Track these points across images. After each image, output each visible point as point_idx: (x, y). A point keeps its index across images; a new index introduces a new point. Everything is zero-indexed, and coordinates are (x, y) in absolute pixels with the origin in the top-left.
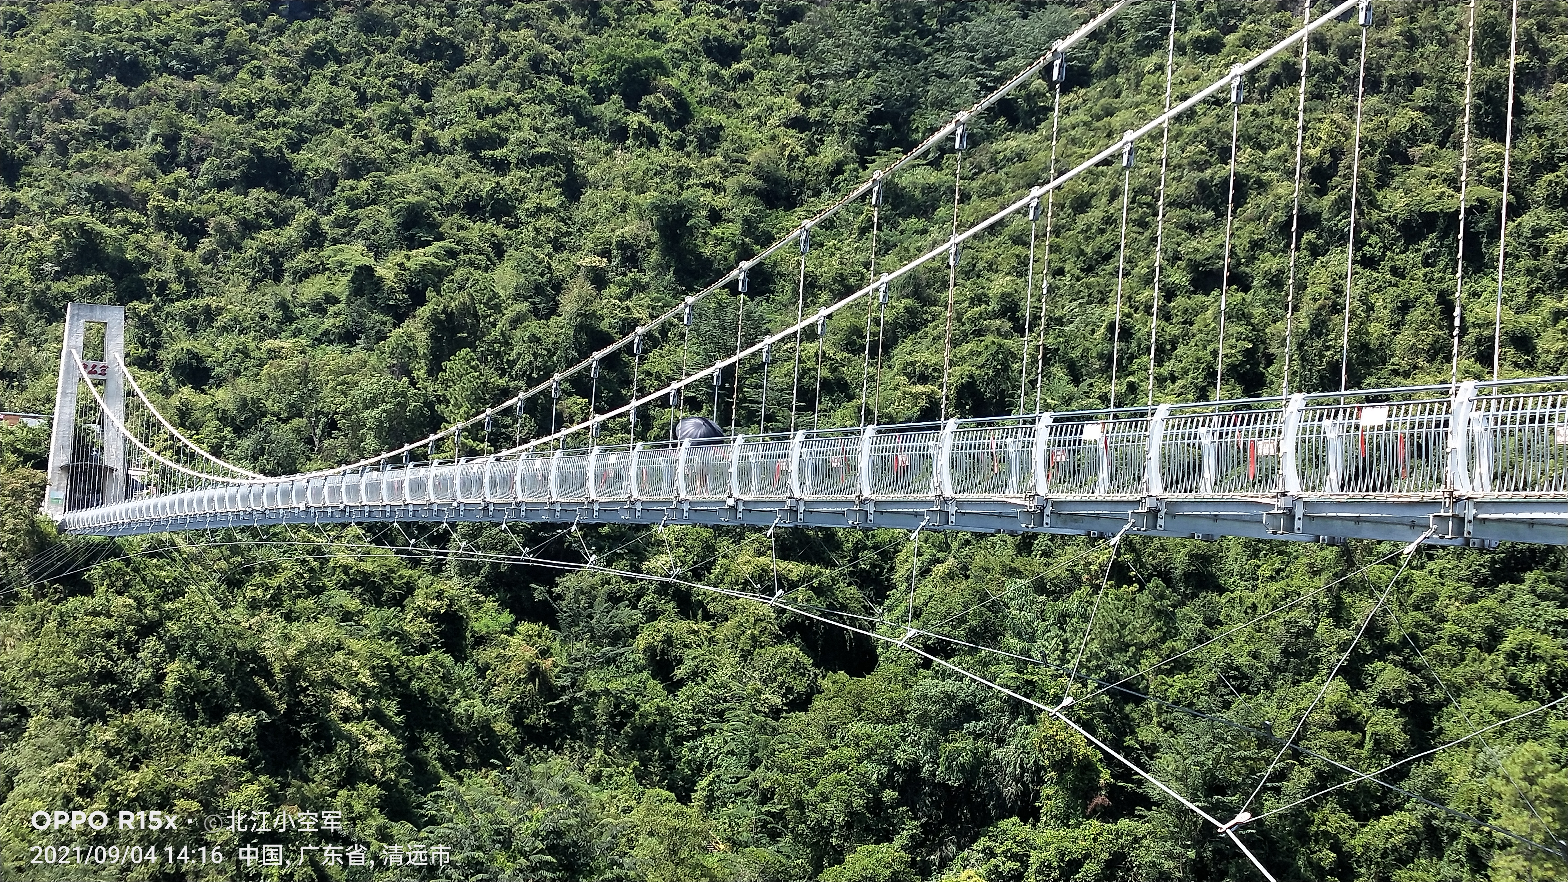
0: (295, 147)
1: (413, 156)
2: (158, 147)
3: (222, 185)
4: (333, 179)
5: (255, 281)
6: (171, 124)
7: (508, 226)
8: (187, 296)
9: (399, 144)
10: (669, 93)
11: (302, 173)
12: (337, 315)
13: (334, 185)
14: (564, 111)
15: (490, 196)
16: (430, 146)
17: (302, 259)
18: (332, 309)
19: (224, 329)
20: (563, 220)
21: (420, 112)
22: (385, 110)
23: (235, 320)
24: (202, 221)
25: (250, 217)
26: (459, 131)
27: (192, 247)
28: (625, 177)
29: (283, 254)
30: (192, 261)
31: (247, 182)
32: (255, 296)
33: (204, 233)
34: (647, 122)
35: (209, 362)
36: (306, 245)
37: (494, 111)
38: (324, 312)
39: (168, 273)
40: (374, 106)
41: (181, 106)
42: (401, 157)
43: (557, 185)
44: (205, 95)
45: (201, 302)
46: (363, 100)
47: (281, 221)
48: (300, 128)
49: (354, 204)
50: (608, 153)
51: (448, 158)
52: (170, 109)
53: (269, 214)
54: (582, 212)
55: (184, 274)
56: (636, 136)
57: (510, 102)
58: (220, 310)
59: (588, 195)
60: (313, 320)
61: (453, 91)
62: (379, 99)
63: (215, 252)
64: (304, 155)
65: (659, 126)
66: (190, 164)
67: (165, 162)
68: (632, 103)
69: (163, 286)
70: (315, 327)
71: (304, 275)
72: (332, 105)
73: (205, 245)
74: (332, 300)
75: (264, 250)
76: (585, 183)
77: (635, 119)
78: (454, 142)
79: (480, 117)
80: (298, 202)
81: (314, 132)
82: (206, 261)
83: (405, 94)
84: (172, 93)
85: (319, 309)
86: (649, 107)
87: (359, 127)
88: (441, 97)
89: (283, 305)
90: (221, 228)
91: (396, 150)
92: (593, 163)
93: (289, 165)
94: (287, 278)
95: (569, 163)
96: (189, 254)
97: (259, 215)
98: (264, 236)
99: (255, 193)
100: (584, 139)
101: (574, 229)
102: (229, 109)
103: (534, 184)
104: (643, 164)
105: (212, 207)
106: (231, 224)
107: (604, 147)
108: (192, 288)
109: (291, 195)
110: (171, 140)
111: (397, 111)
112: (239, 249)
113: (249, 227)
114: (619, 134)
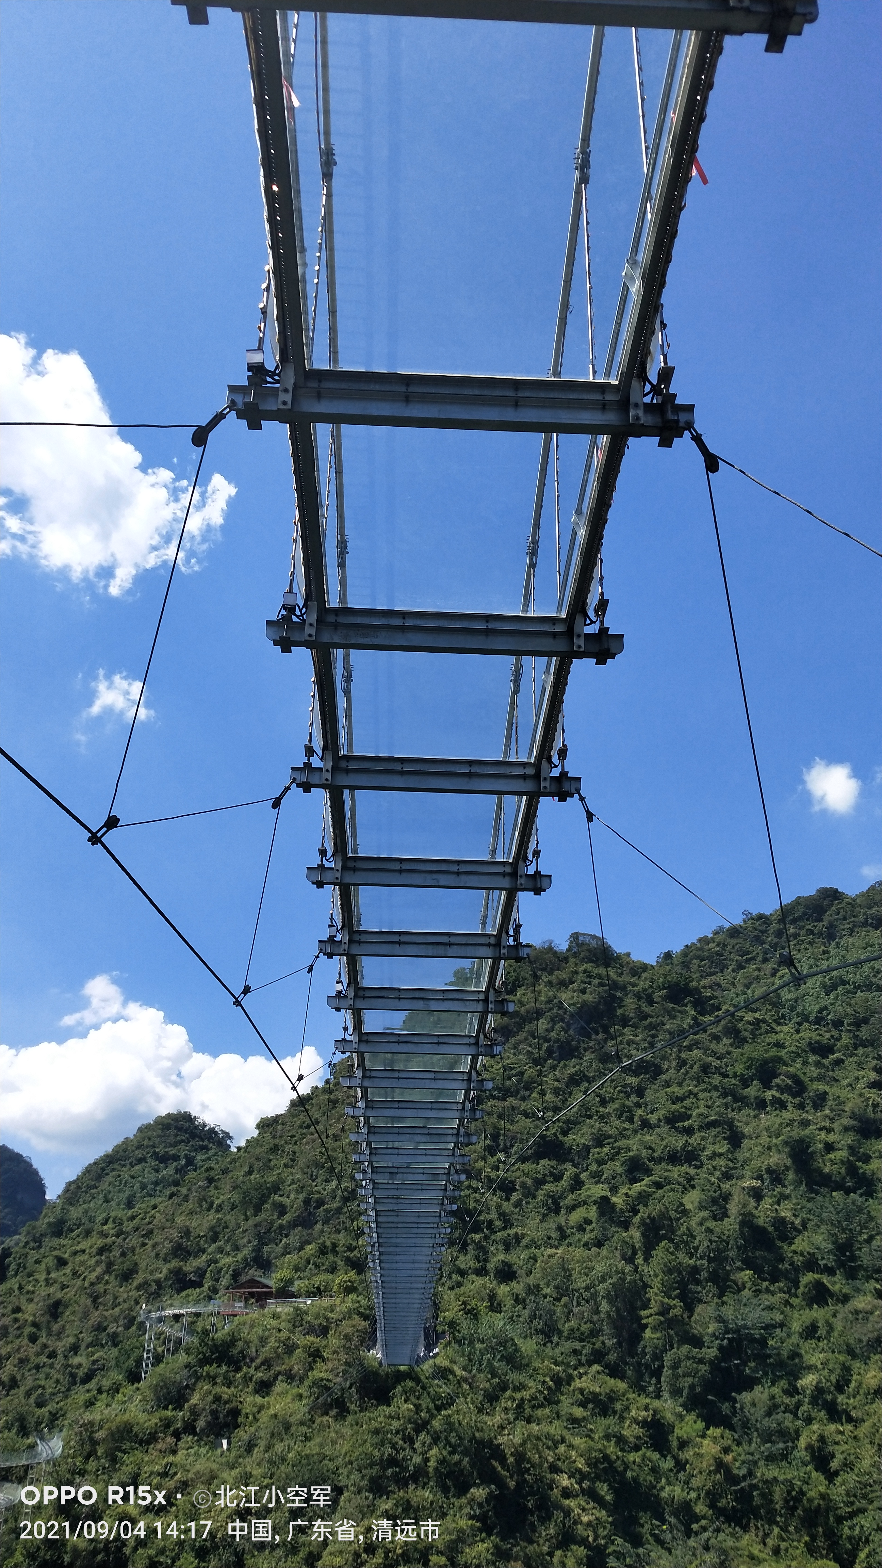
0: (565, 1133)
1: (636, 1132)
2: (488, 1142)
3: (523, 1159)
4: (587, 1149)
5: (544, 1216)
6: (495, 1127)
7: (697, 1167)
8: (505, 1228)
9: (627, 1125)
10: (789, 1076)
11: (570, 1148)
12: (592, 1231)
13: (589, 1153)
14: (725, 1095)
15: (683, 1149)
16: (646, 1124)
17: (570, 1199)
18: (588, 1228)
19: (527, 1247)
20: (730, 1160)
21: (637, 1105)
22: (616, 1106)
23: (532, 1240)
24: (513, 1182)
25: (540, 1176)
26: (661, 1113)
27: (508, 1199)
28: (767, 1129)
29: (560, 1198)
30: (507, 1207)
31: (537, 1156)
32: (544, 1225)
33: (515, 1190)
34: (778, 1095)
35: (515, 1268)
36: (573, 1189)
37: (682, 1099)
38: (584, 1230)
39: (494, 1215)
40: (611, 1104)
41: (501, 1117)
42: (629, 1133)
43: (725, 1138)
44: (513, 1108)
45: (512, 1232)
46: (604, 1102)
47: (558, 1178)
48: (568, 1122)
49: (601, 1162)
50: (755, 1117)
51: (657, 1130)
52: (494, 1119)
53: (551, 1174)
54: (742, 1154)
55: (502, 1215)
56: (772, 1104)
57: (690, 1092)
58: (523, 1235)
59: (746, 1143)
60: (578, 1236)
61: (656, 1091)
62: (613, 1100)
63: (521, 1200)
64: (571, 1137)
65: (785, 1097)
66: (506, 1150)
67: (491, 1150)
68: (767, 1086)
69: (490, 1223)
70: (579, 1240)
71: (572, 1209)
72: (584, 1105)
73: (515, 1196)
74: (588, 1222)
75: (548, 1196)
76: (743, 1136)
77: (769, 1095)
78: (659, 1120)
79: (674, 1103)
80: (568, 1165)
81: (576, 1123)
82: (516, 1207)
83: (628, 1096)
84: (495, 1110)
85: (581, 1229)
86: (778, 1085)
87: (602, 1117)
88: (649, 1095)
89: (560, 1228)
90: (524, 1185)
91: (625, 1129)
92: (747, 1124)
93: (562, 1144)
94: (563, 1211)
95: (731, 1124)
96: (505, 1203)
97: (545, 1175)
98: (547, 1187)
99: (542, 1162)
100: (740, 1110)
101: (738, 1165)
102: (526, 1115)
103: (710, 1140)
104: (778, 1120)
105: (518, 1173)
106: (529, 1182)
107: (753, 1113)
108: (507, 1223)
109: (564, 1162)
110: (495, 1137)
111: (624, 1105)
112: (534, 1197)
113: (540, 1183)
114: (761, 1105)
